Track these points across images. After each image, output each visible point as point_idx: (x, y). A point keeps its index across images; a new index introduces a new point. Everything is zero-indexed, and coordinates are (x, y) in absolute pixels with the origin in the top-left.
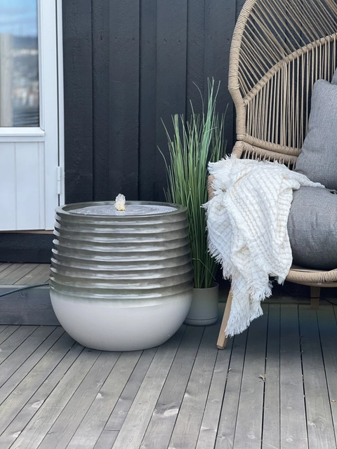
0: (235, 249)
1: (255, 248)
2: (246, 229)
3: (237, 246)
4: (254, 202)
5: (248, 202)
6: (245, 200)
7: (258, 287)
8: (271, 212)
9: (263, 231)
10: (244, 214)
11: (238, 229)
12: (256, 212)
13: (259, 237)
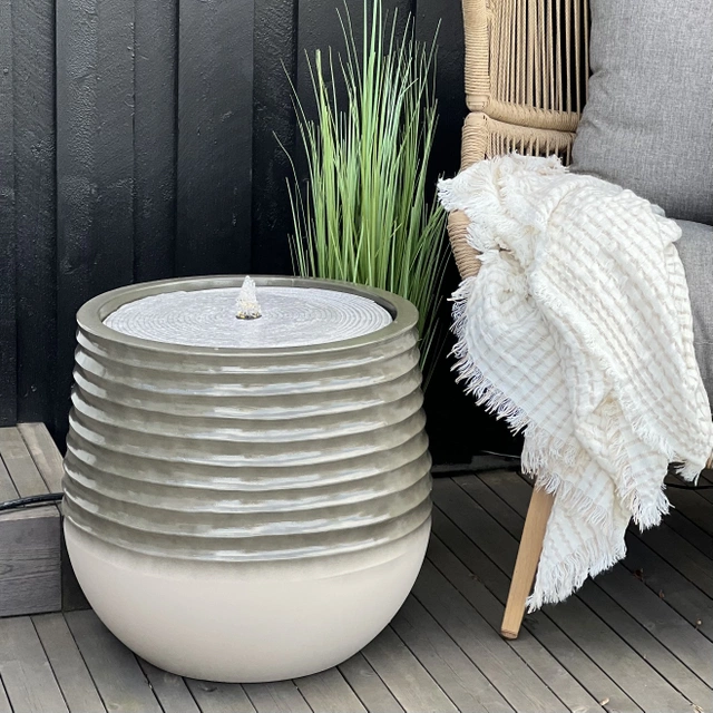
0: (587, 407)
1: (633, 400)
2: (606, 354)
3: (592, 400)
4: (611, 285)
5: (598, 287)
6: (590, 282)
7: (646, 492)
8: (665, 311)
9: (646, 356)
10: (594, 316)
11: (587, 354)
12: (621, 308)
13: (637, 372)
